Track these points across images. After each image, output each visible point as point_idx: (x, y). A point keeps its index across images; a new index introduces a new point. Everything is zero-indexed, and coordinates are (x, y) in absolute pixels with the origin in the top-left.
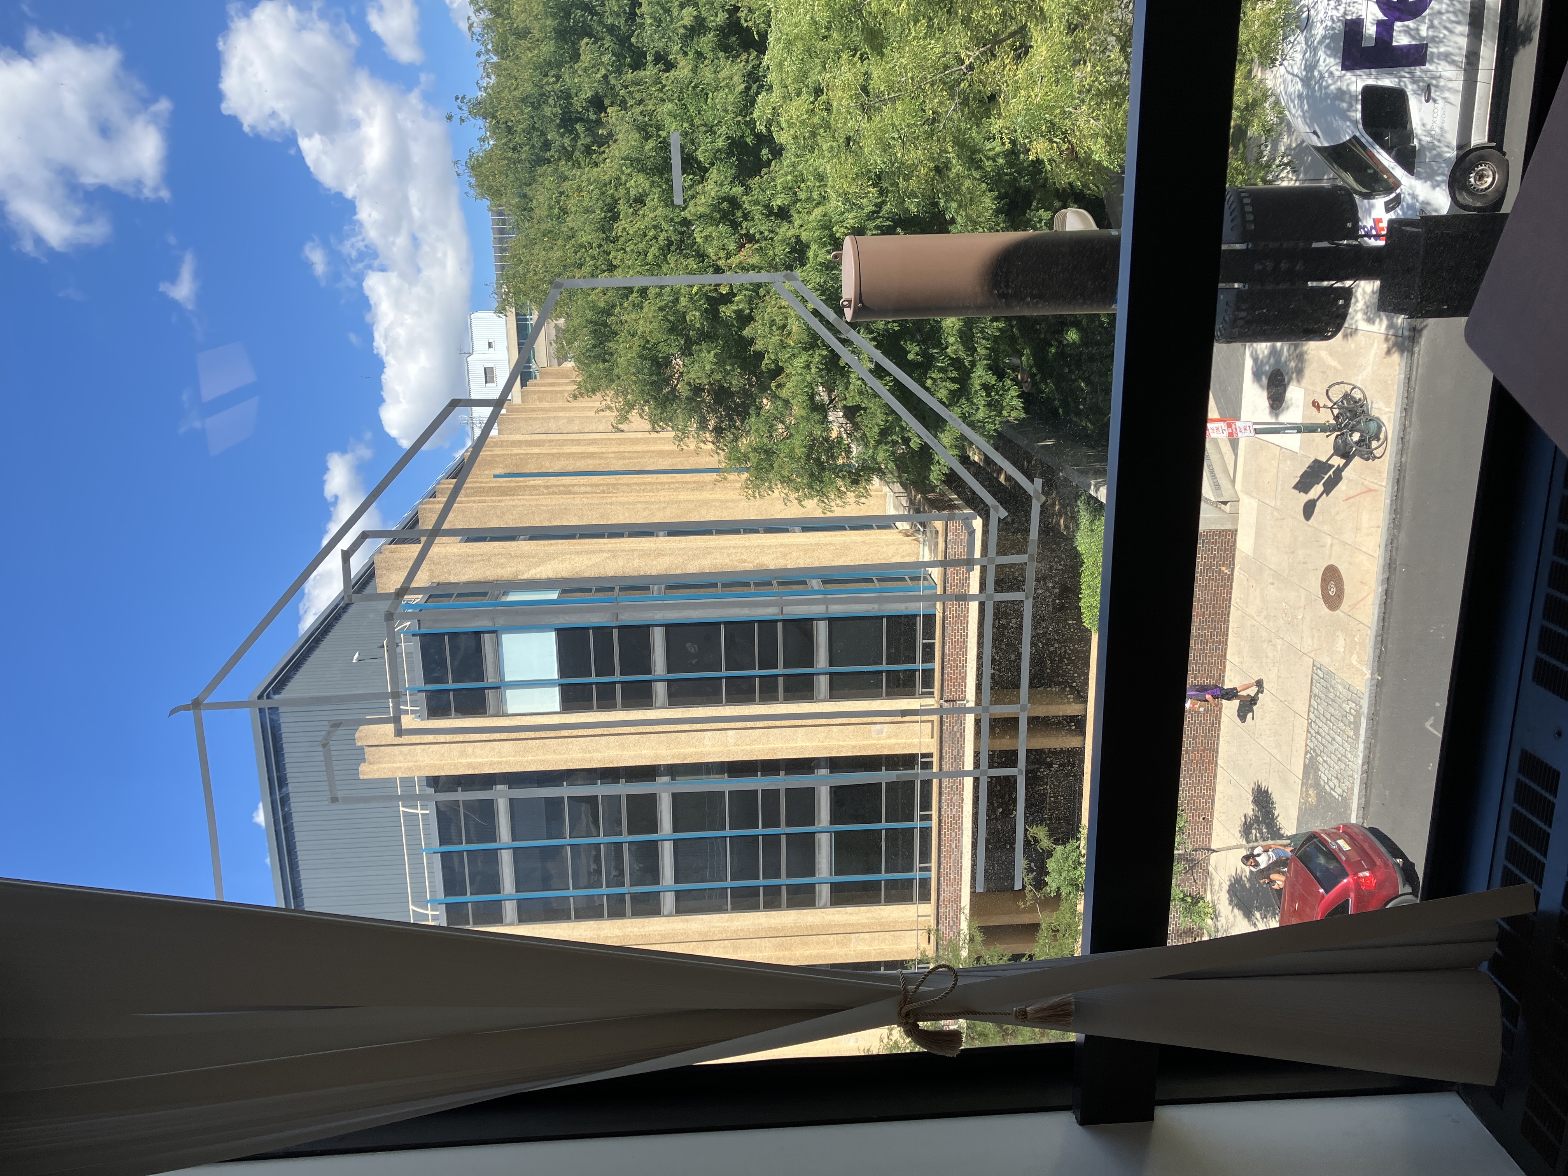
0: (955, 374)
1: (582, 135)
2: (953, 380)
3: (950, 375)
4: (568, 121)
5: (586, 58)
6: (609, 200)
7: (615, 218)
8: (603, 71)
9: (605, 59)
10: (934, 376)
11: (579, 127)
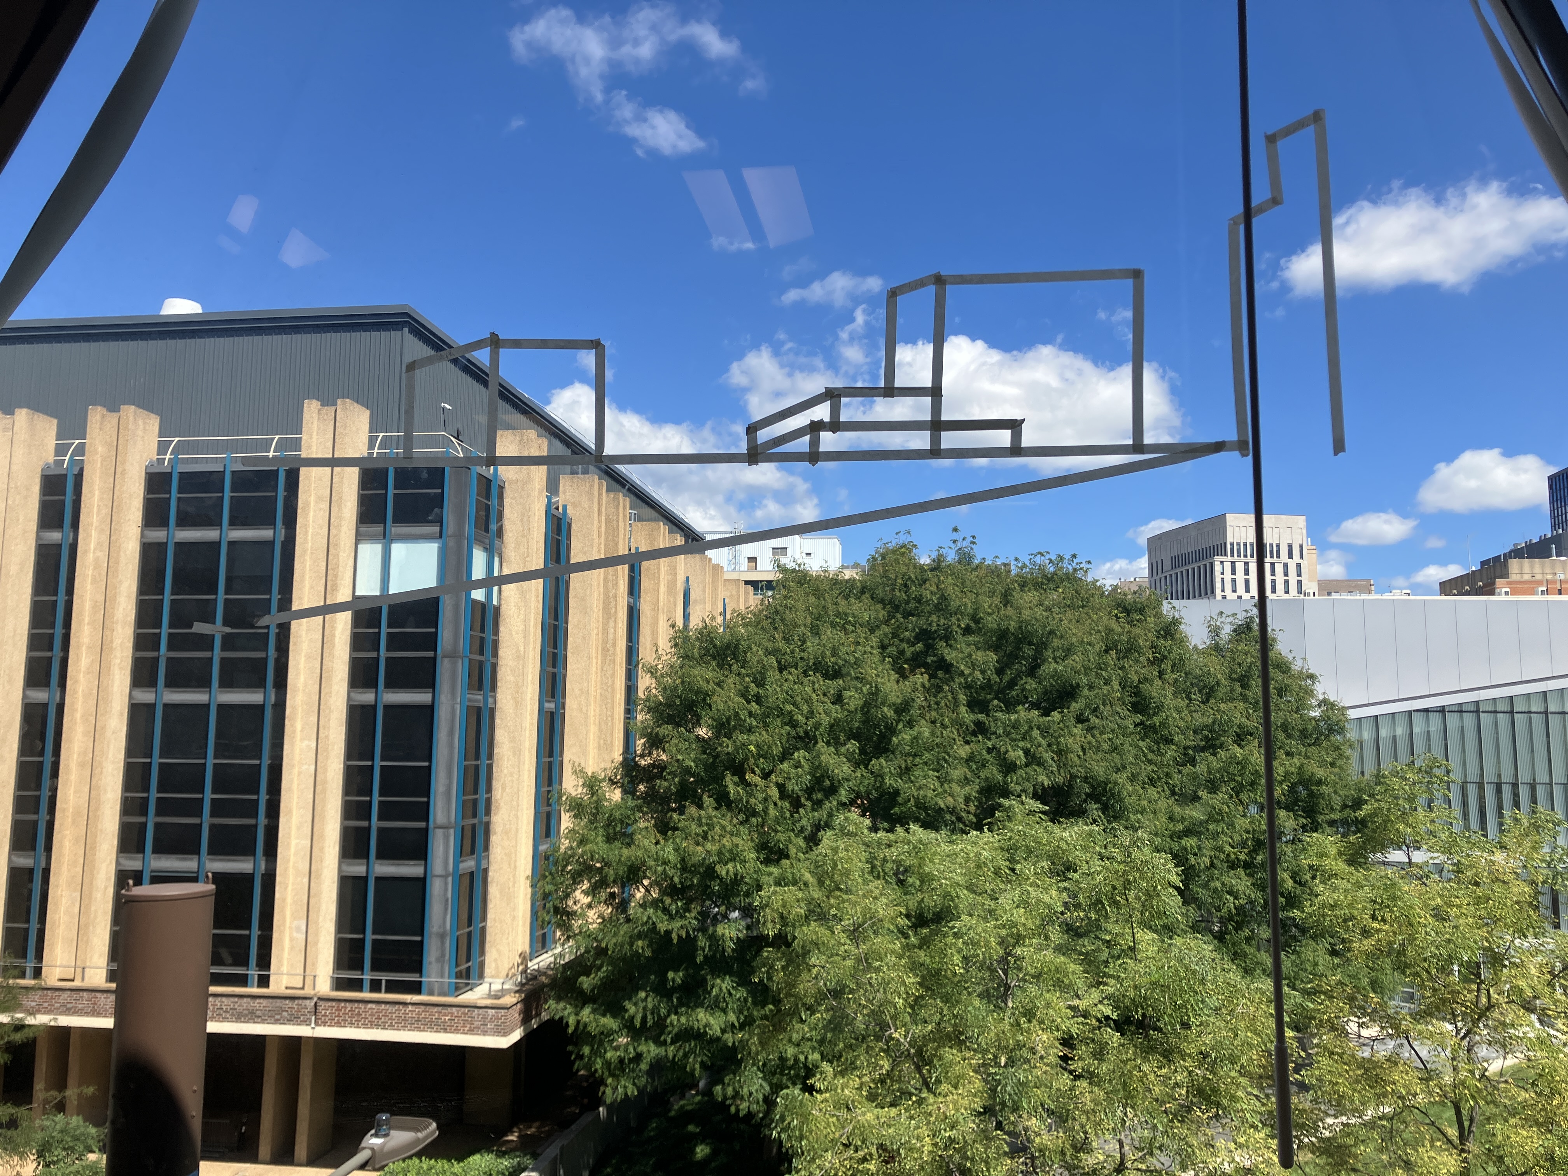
0: (650, 1022)
1: (912, 649)
2: (644, 1019)
3: (649, 1017)
4: (925, 636)
5: (979, 656)
6: (844, 671)
7: (826, 676)
8: (967, 672)
9: (978, 674)
10: (649, 999)
11: (920, 646)
